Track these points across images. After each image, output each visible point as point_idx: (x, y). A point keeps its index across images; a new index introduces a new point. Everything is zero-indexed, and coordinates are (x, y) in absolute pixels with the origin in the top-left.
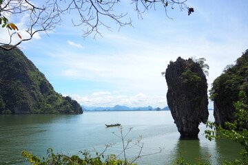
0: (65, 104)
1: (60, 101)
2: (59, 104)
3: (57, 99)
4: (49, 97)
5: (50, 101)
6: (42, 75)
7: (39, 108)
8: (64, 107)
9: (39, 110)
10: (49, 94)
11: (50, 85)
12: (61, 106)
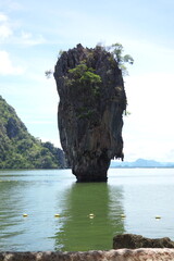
0: (43, 153)
1: (37, 149)
2: (34, 153)
3: (32, 146)
4: (19, 143)
5: (21, 149)
6: (11, 110)
7: (4, 160)
8: (42, 158)
9: (4, 163)
10: (20, 139)
11: (22, 125)
12: (37, 157)
